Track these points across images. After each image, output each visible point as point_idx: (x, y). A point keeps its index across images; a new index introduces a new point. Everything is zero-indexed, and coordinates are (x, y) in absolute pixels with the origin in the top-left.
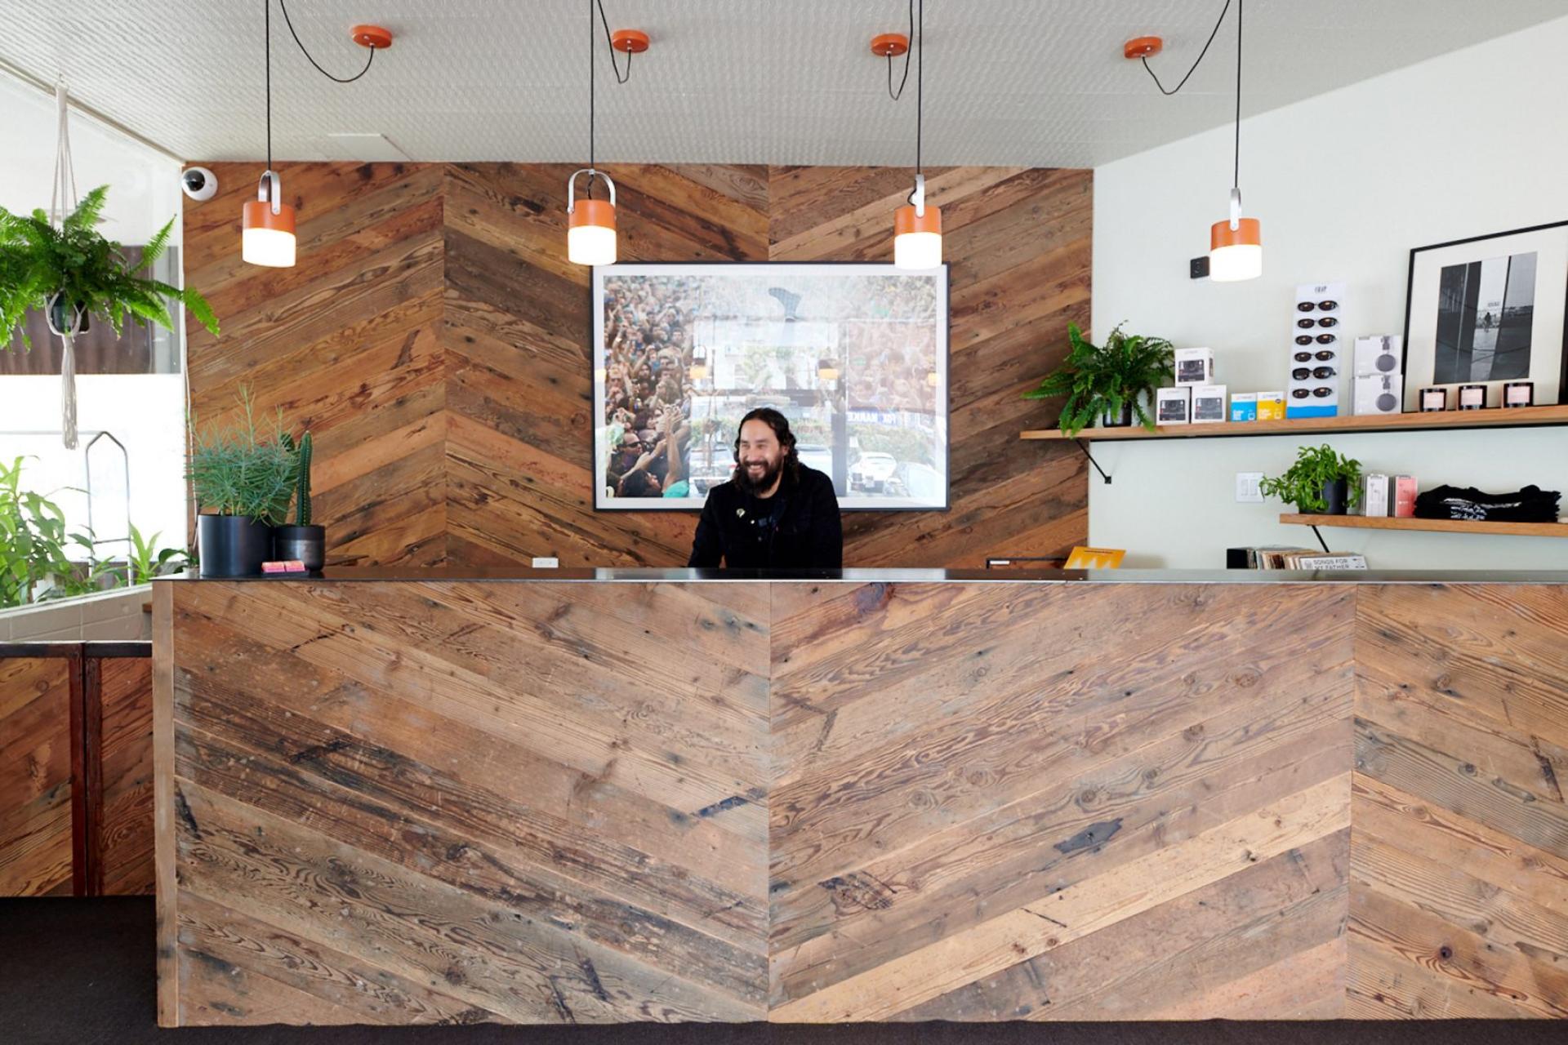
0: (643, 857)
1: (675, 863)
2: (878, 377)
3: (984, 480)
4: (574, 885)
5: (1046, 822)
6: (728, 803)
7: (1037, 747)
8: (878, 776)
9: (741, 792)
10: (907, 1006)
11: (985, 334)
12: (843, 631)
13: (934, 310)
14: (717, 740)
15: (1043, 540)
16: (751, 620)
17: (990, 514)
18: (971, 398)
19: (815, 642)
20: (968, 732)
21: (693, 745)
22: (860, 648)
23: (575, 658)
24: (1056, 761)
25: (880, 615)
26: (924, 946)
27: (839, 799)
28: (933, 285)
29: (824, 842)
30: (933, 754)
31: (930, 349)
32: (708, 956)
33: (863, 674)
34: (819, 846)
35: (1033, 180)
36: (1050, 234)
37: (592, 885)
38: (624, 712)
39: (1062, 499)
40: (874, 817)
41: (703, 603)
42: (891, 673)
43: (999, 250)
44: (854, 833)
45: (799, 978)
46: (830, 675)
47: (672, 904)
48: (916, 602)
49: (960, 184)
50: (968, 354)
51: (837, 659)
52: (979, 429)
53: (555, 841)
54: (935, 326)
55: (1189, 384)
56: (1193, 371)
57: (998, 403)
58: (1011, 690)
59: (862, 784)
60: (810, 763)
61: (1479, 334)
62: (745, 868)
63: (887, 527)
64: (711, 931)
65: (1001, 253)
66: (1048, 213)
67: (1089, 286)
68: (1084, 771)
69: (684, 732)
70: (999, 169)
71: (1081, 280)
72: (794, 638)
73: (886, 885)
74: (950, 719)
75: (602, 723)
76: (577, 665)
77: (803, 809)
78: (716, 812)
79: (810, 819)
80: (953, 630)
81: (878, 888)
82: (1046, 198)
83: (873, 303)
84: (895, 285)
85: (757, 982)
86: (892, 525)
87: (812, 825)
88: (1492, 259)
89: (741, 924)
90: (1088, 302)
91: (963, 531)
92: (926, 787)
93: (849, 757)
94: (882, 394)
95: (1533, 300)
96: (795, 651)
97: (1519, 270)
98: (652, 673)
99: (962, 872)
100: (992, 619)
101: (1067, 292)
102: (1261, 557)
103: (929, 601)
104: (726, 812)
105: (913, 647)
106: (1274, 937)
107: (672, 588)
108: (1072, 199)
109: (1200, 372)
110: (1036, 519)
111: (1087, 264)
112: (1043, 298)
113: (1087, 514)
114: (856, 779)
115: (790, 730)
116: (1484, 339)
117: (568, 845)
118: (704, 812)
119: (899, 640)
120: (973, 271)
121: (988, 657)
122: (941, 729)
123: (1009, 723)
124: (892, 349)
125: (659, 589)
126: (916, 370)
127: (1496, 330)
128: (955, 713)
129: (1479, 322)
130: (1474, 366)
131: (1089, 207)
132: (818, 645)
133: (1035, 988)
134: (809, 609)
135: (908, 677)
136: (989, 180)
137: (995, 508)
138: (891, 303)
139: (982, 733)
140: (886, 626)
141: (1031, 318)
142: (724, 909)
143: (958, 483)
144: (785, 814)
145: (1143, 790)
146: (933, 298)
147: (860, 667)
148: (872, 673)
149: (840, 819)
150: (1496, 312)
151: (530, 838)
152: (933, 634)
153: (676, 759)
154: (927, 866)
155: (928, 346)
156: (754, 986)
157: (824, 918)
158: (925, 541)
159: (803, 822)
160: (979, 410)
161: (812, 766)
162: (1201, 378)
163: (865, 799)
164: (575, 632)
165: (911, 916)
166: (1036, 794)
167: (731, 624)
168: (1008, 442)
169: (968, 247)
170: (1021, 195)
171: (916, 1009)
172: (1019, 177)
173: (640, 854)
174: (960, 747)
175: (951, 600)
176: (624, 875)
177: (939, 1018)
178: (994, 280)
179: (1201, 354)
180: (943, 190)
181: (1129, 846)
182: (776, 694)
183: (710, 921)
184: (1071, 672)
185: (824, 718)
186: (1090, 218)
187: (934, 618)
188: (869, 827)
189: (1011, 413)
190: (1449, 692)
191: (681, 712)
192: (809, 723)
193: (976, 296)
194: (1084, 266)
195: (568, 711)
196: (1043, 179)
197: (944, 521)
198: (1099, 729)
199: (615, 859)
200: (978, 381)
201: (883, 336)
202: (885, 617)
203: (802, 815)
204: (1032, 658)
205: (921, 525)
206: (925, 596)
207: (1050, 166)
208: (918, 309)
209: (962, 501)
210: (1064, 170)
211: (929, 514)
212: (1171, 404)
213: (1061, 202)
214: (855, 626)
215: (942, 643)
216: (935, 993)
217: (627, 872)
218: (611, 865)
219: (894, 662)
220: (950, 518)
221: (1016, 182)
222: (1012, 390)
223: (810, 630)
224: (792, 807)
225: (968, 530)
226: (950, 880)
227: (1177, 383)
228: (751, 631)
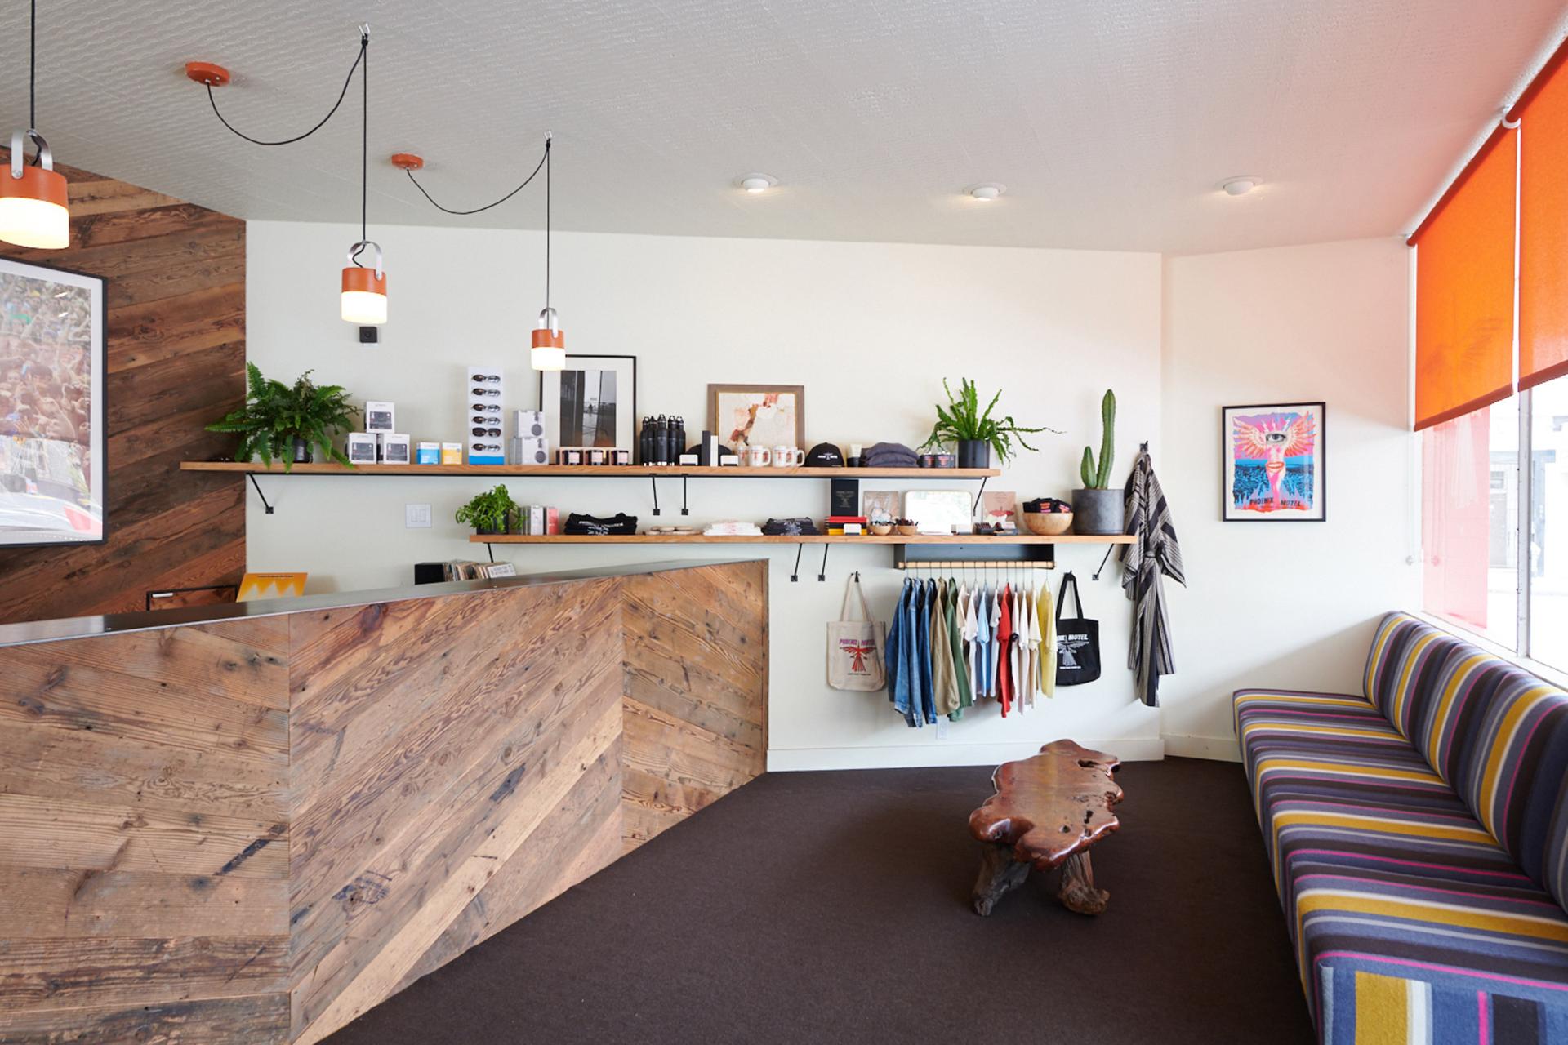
0: (161, 943)
1: (197, 936)
2: (18, 392)
3: (143, 511)
4: (73, 1015)
5: (485, 781)
6: (250, 850)
7: (479, 723)
8: (378, 779)
9: (264, 833)
10: (399, 978)
11: (142, 360)
12: (350, 652)
13: (88, 326)
14: (239, 786)
15: (207, 569)
16: (271, 655)
17: (150, 545)
18: (127, 426)
19: (328, 667)
20: (439, 722)
21: (216, 798)
22: (365, 665)
23: (74, 734)
24: (490, 731)
25: (377, 633)
26: (411, 917)
27: (348, 811)
28: (87, 299)
29: (336, 856)
30: (416, 748)
31: (82, 368)
32: (233, 1021)
33: (366, 689)
34: (333, 861)
35: (190, 215)
36: (207, 272)
37: (99, 1004)
38: (138, 783)
39: (223, 528)
40: (374, 817)
41: (225, 643)
42: (385, 682)
43: (156, 276)
44: (359, 839)
45: (317, 998)
46: (340, 696)
47: (196, 982)
48: (404, 617)
49: (112, 197)
50: (124, 379)
51: (345, 680)
52: (137, 457)
53: (47, 969)
54: (89, 343)
55: (379, 431)
56: (382, 420)
57: (157, 432)
58: (464, 680)
59: (366, 791)
60: (325, 784)
61: (586, 416)
62: (268, 910)
63: (26, 566)
64: (235, 992)
65: (158, 280)
66: (205, 251)
67: (243, 329)
68: (504, 734)
69: (206, 787)
70: (155, 194)
71: (236, 321)
72: (311, 666)
73: (384, 877)
74: (427, 715)
75: (111, 803)
76: (79, 740)
77: (319, 831)
78: (239, 863)
79: (324, 839)
80: (427, 639)
81: (378, 882)
82: (202, 236)
83: (9, 305)
84: (39, 290)
85: (280, 1023)
86: (32, 563)
87: (327, 843)
88: (592, 371)
89: (265, 969)
90: (243, 343)
91: (121, 565)
92: (411, 778)
93: (355, 769)
94: (22, 412)
95: (615, 399)
96: (312, 678)
97: (607, 380)
98: (170, 730)
99: (436, 841)
100: (452, 625)
101: (223, 331)
102: (457, 569)
103: (412, 616)
104: (250, 859)
105: (402, 658)
106: (594, 820)
107: (191, 630)
108: (227, 243)
109: (388, 422)
110: (197, 549)
111: (241, 307)
112: (201, 332)
113: (244, 542)
114: (361, 787)
115: (307, 758)
116: (590, 421)
117: (66, 967)
118: (229, 867)
119: (392, 653)
120: (130, 291)
121: (449, 657)
122: (421, 725)
123: (464, 707)
124: (35, 362)
125: (177, 635)
126: (67, 389)
127: (596, 416)
128: (429, 708)
129: (585, 409)
130: (584, 436)
131: (243, 255)
132: (331, 668)
133: (480, 916)
134: (323, 635)
135: (396, 686)
136: (145, 203)
137: (155, 539)
138: (35, 310)
139: (447, 721)
140: (382, 642)
141: (189, 351)
142: (249, 963)
143: (112, 515)
144: (303, 841)
145: (535, 738)
146: (87, 313)
147: (363, 684)
148: (372, 688)
149: (350, 830)
150: (595, 404)
151: (12, 980)
152: (414, 643)
153: (197, 819)
154: (412, 848)
155: (81, 363)
156: (277, 1028)
157: (336, 929)
158: (75, 578)
159: (320, 843)
160: (137, 438)
161: (326, 786)
162: (389, 427)
163: (368, 803)
164: (75, 700)
165: (402, 896)
166: (479, 760)
167: (253, 662)
168: (167, 472)
169: (123, 267)
170: (178, 227)
171: (407, 977)
172: (176, 207)
173: (155, 941)
174: (434, 736)
175: (426, 612)
176: (139, 974)
177: (422, 975)
178: (151, 305)
179: (388, 408)
180: (93, 198)
181: (529, 782)
182: (294, 724)
183: (235, 982)
184: (497, 660)
185: (336, 737)
186: (243, 266)
187: (415, 629)
188: (371, 827)
189: (170, 444)
190: (655, 638)
191: (203, 766)
192: (323, 746)
193: (131, 318)
194: (239, 309)
195: (65, 801)
196: (201, 217)
197: (98, 555)
198: (512, 699)
199: (128, 960)
200: (135, 408)
201: (24, 345)
202: (381, 634)
203: (320, 836)
204: (475, 653)
205: (71, 561)
206: (409, 611)
207: (207, 207)
208: (68, 321)
209: (119, 534)
210: (219, 214)
211: (79, 549)
212: (361, 446)
213: (217, 245)
214: (359, 646)
215: (421, 651)
216: (419, 955)
217: (142, 968)
218: (123, 968)
219: (388, 673)
220: (106, 551)
221: (173, 213)
222: (171, 420)
223: (323, 656)
224: (311, 833)
225: (126, 564)
226: (428, 852)
227: (369, 429)
228: (272, 666)
